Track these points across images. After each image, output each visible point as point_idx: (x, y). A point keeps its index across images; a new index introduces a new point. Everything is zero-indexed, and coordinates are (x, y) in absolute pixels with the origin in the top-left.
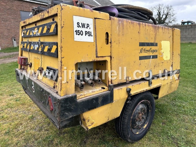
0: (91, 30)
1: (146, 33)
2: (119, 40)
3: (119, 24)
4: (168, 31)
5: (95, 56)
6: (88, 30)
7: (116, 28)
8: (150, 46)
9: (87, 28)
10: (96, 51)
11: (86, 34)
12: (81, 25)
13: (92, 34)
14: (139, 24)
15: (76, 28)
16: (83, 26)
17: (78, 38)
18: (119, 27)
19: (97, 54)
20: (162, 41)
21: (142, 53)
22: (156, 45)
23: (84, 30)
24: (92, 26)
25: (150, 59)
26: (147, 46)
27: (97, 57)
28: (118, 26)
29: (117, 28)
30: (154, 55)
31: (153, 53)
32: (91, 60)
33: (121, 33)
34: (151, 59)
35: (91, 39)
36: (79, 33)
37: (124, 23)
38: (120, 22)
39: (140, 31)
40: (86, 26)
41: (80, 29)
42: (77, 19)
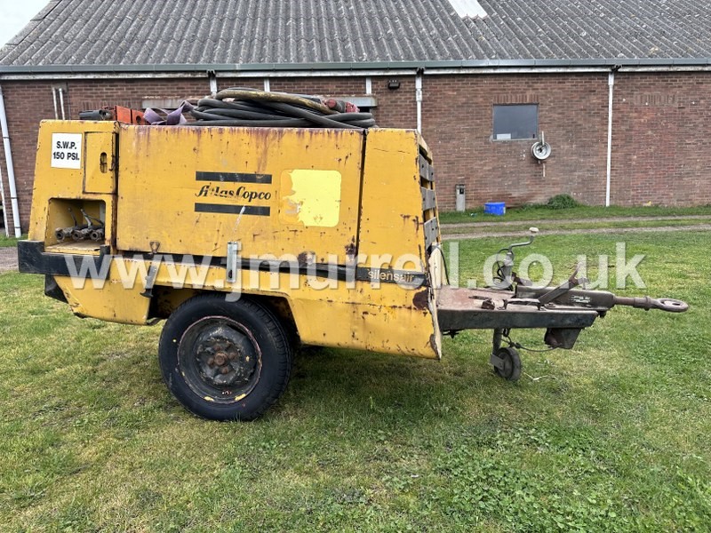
0: (78, 150)
1: (224, 149)
2: (137, 166)
3: (139, 136)
4: (333, 140)
5: (81, 191)
6: (72, 151)
7: (131, 144)
8: (236, 181)
9: (71, 148)
10: (84, 183)
11: (68, 157)
12: (62, 145)
13: (79, 156)
14: (199, 132)
15: (55, 149)
16: (66, 145)
17: (56, 163)
18: (138, 143)
19: (84, 188)
20: (293, 169)
21: (205, 195)
22: (267, 179)
23: (66, 151)
24: (79, 145)
25: (235, 215)
26: (226, 180)
27: (84, 192)
28: (136, 140)
29: (134, 144)
30: (256, 205)
31: (250, 201)
32: (74, 197)
33: (141, 153)
34: (240, 215)
35: (77, 164)
36: (58, 156)
37: (151, 134)
38: (141, 133)
39: (199, 146)
40: (69, 145)
41: (60, 150)
42: (57, 138)
